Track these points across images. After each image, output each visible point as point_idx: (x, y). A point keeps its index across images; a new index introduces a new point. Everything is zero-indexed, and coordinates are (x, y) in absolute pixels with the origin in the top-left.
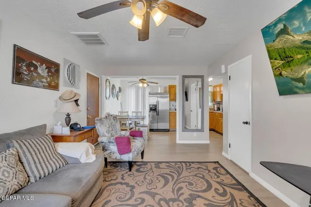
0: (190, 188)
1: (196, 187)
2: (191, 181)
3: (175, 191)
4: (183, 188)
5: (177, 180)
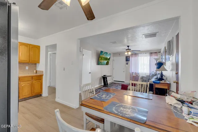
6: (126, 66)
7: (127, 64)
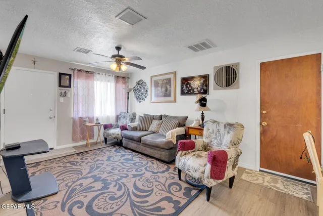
0: (110, 193)
1: (104, 198)
2: (114, 202)
3: (123, 186)
4: (118, 190)
5: (129, 195)
6: (58, 100)
7: (65, 95)
